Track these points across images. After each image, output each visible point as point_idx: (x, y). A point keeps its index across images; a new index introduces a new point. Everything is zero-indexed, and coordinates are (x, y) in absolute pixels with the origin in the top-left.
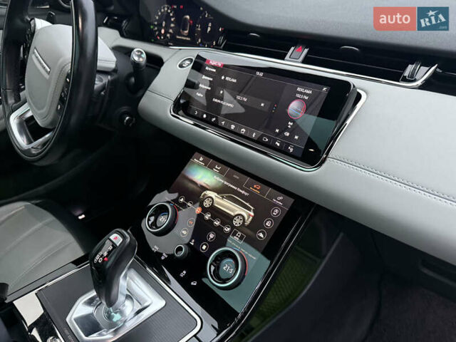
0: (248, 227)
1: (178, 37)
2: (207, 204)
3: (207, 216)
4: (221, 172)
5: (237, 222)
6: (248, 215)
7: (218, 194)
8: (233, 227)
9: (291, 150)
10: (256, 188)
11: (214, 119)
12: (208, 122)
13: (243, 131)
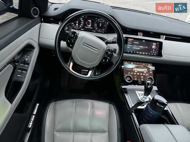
0: (148, 72)
1: (86, 27)
2: (136, 71)
3: (138, 74)
4: (134, 64)
5: (145, 72)
6: (146, 70)
7: (137, 68)
8: (145, 73)
9: (155, 55)
10: (144, 64)
11: (135, 52)
12: (133, 53)
13: (143, 53)
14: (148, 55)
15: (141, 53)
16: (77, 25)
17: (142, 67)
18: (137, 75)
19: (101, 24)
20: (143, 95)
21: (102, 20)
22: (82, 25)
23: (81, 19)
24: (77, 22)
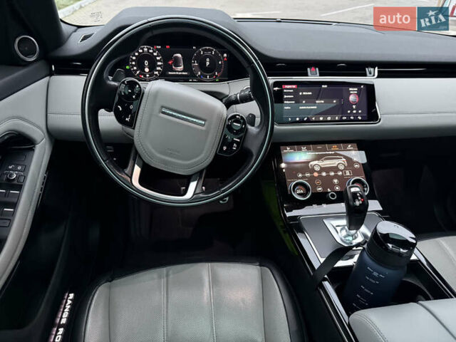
0: (348, 166)
1: (170, 73)
2: (317, 169)
3: (324, 174)
4: (308, 149)
5: (341, 167)
6: (343, 161)
7: (318, 160)
8: (342, 171)
9: (360, 118)
10: (335, 147)
11: (305, 119)
12: (302, 122)
13: (329, 118)
14: (341, 120)
15: (321, 119)
16: (147, 70)
17: (331, 155)
18: (320, 177)
19: (208, 60)
20: (346, 227)
21: (209, 50)
22: (159, 68)
23: (155, 54)
24: (146, 63)
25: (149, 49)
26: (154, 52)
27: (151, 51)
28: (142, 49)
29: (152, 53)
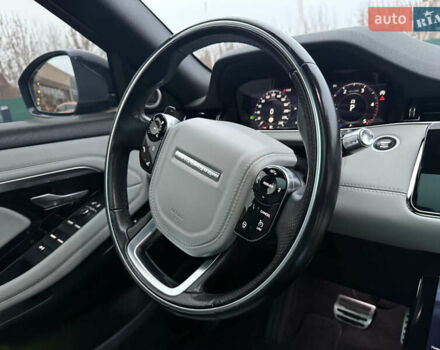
16: (271, 120)
19: (353, 101)
21: (357, 87)
22: (285, 117)
23: (283, 100)
24: (272, 111)
25: (277, 94)
26: (283, 97)
27: (279, 96)
28: (270, 94)
29: (279, 99)
